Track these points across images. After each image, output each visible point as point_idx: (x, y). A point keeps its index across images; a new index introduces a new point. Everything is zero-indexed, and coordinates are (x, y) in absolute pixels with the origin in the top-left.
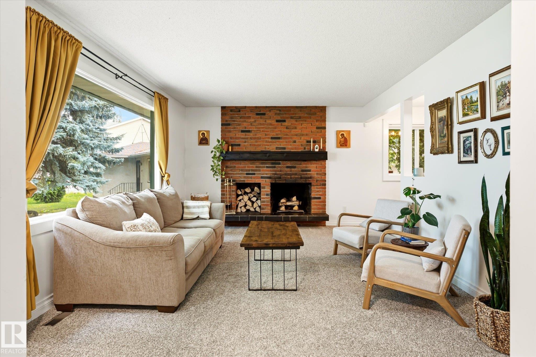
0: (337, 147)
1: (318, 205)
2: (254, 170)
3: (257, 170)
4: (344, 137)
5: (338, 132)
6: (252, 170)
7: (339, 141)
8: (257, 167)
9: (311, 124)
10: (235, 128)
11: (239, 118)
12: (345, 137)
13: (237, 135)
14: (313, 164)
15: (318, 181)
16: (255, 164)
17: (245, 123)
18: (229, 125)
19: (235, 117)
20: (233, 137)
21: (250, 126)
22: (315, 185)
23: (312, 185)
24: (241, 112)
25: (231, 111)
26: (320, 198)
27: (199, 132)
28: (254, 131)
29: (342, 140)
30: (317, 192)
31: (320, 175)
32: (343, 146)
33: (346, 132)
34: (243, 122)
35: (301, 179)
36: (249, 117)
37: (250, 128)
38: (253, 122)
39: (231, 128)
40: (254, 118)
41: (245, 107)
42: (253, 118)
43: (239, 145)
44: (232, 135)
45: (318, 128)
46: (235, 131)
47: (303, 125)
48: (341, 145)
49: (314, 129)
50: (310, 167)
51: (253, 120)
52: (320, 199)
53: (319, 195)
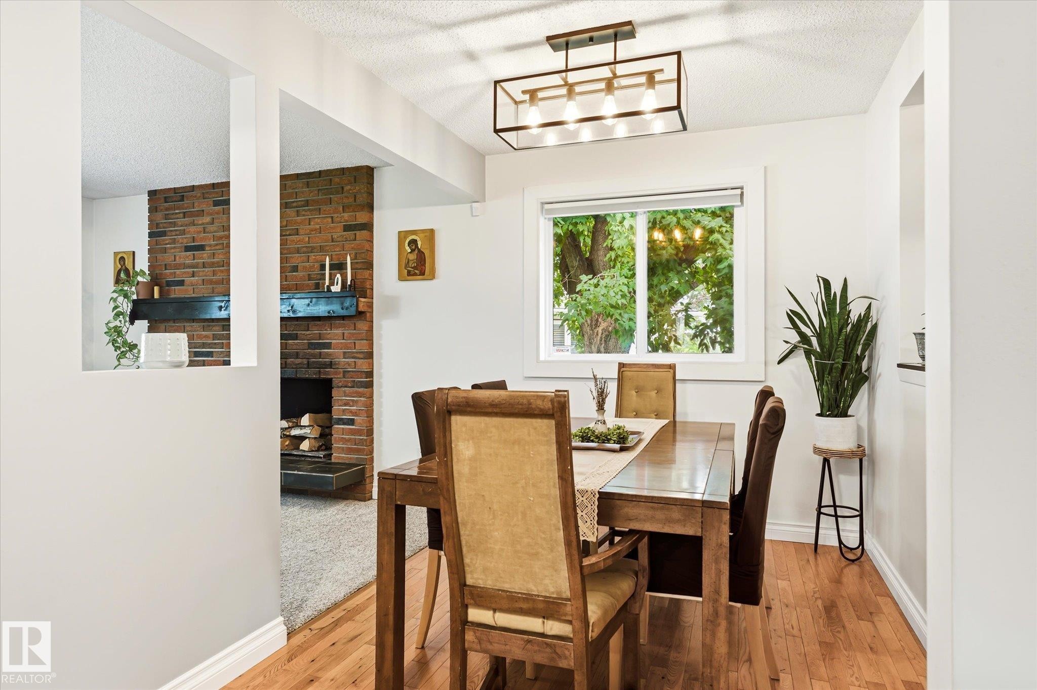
0: (401, 278)
1: (349, 440)
2: (210, 344)
3: (215, 343)
4: (416, 251)
5: (402, 235)
6: (204, 345)
7: (404, 262)
8: (215, 337)
9: (330, 220)
10: (174, 241)
11: (182, 215)
12: (419, 250)
13: (177, 258)
14: (337, 328)
15: (347, 375)
16: (211, 330)
17: (192, 229)
18: (163, 234)
19: (173, 214)
20: (170, 265)
21: (202, 235)
22: (340, 384)
23: (334, 384)
24: (186, 201)
25: (166, 200)
26: (351, 422)
27: (116, 254)
28: (210, 246)
29: (413, 257)
30: (345, 405)
31: (353, 358)
32: (415, 274)
33: (422, 235)
34: (189, 225)
35: (308, 367)
36: (201, 213)
37: (202, 239)
38: (207, 224)
39: (167, 242)
40: (211, 214)
41: (193, 188)
42: (209, 214)
43: (181, 283)
44: (168, 258)
45: (347, 228)
46: (174, 248)
47: (312, 223)
48: (409, 274)
49: (339, 233)
50: (329, 336)
51: (207, 219)
52: (353, 425)
53: (351, 412)
